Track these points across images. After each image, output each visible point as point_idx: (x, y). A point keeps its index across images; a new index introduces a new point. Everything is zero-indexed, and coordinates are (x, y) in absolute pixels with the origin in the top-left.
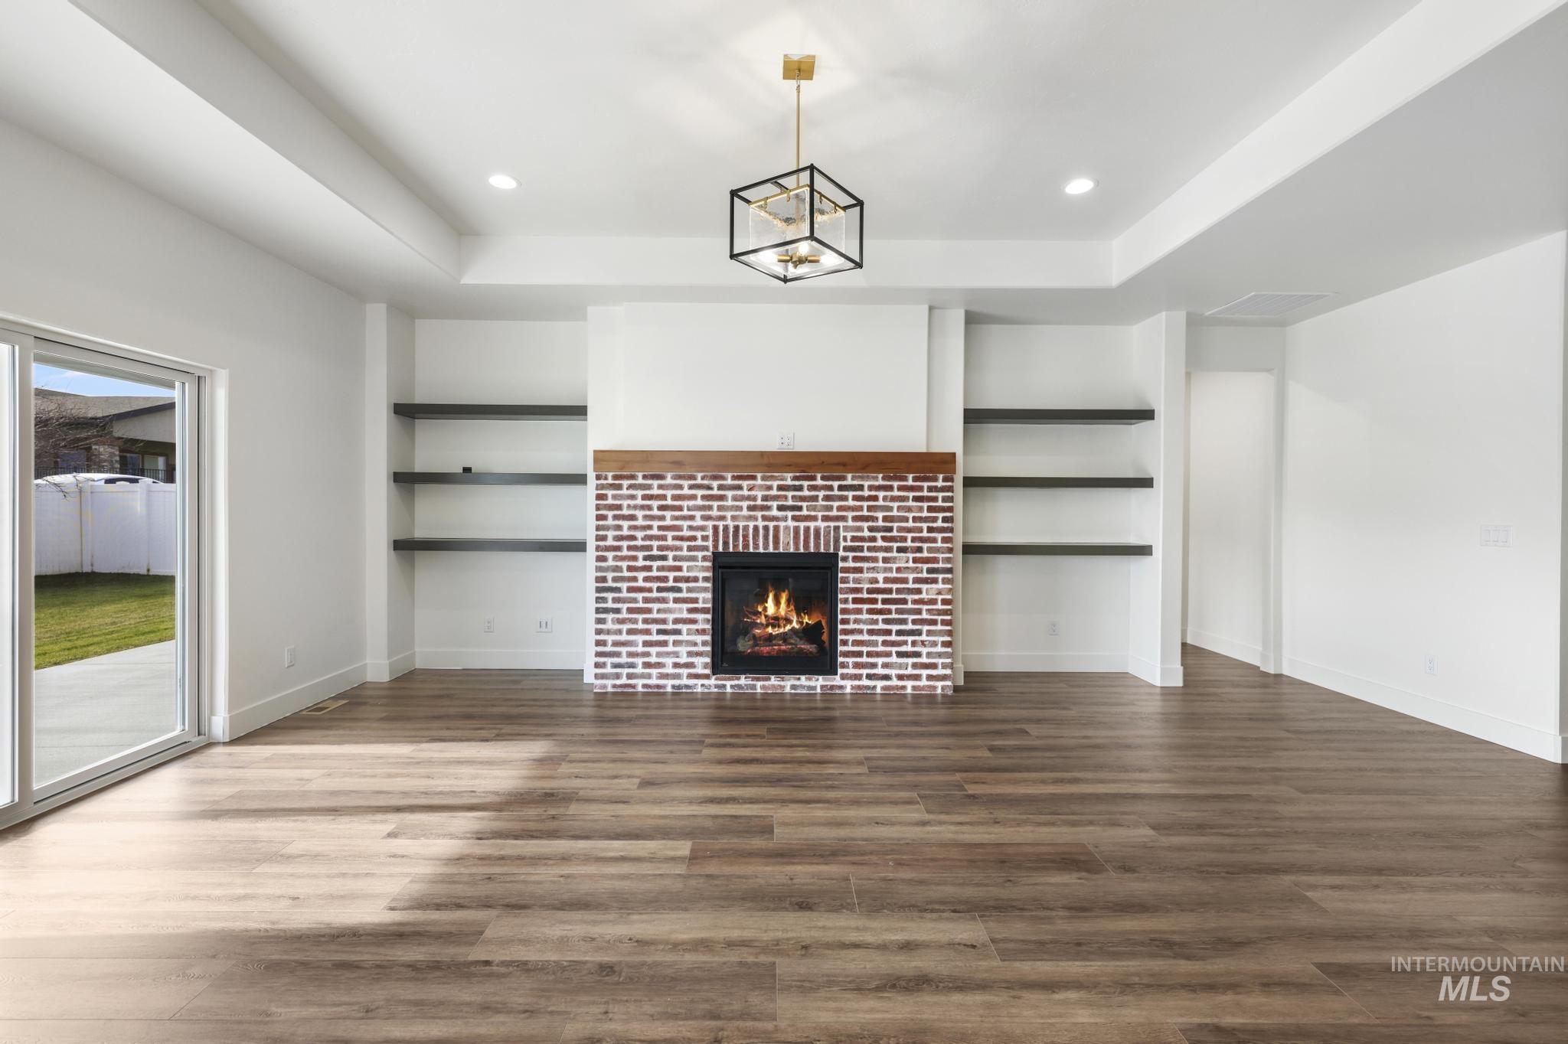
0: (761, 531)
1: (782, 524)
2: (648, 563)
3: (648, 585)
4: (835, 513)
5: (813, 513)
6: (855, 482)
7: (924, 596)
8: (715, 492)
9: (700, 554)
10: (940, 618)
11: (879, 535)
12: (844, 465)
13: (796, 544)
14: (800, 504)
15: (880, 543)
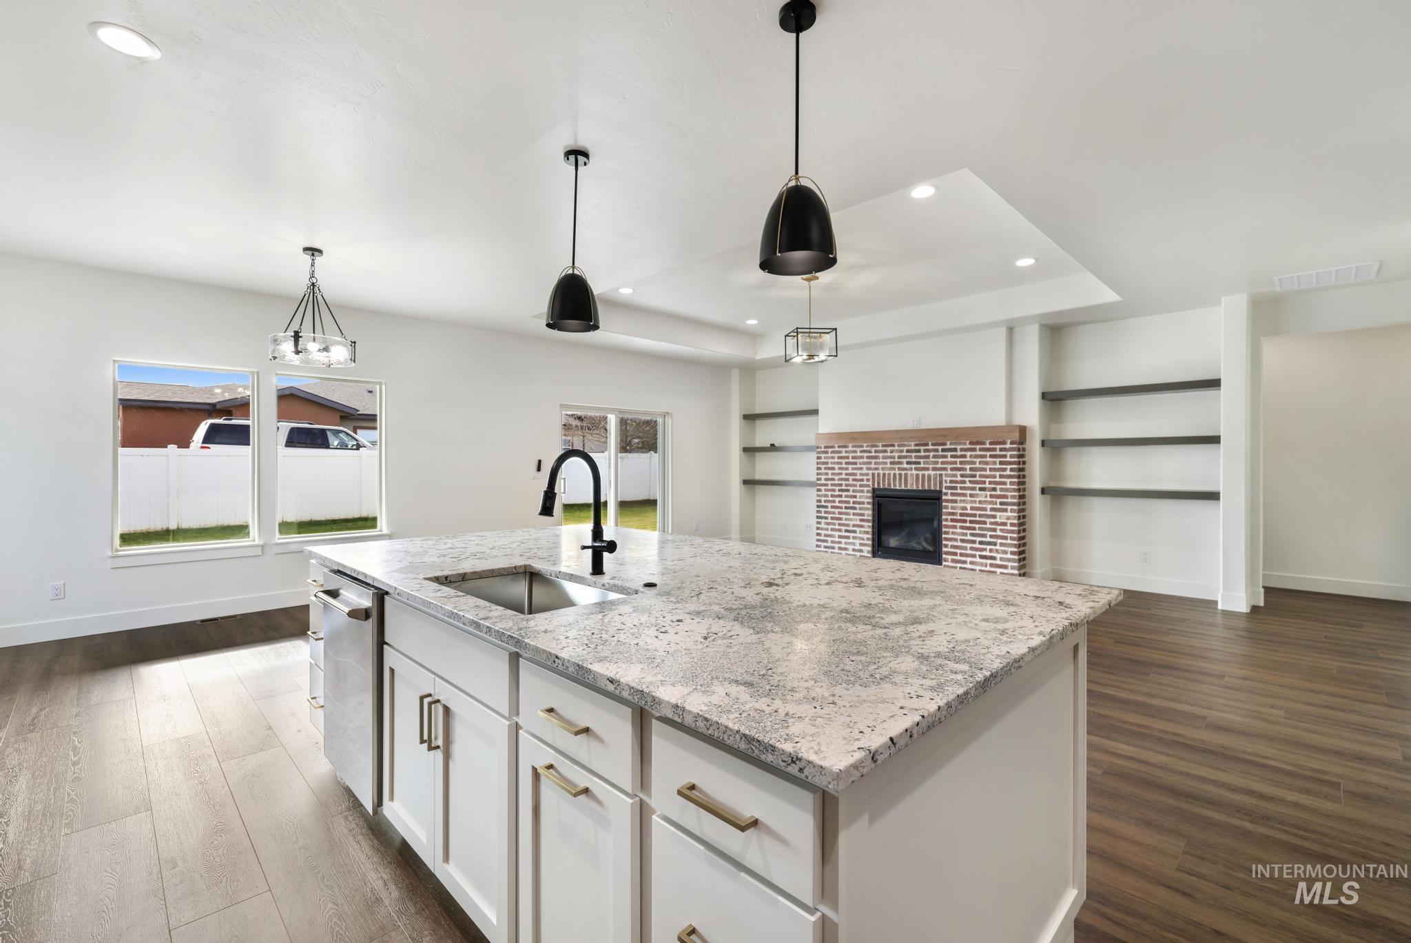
0: (898, 477)
1: (909, 472)
2: (840, 493)
3: (840, 505)
4: (939, 466)
5: (927, 466)
6: (952, 447)
7: (998, 520)
8: (873, 454)
9: (866, 489)
10: (1009, 535)
11: (967, 479)
12: (944, 436)
13: (917, 484)
14: (919, 460)
15: (968, 485)
